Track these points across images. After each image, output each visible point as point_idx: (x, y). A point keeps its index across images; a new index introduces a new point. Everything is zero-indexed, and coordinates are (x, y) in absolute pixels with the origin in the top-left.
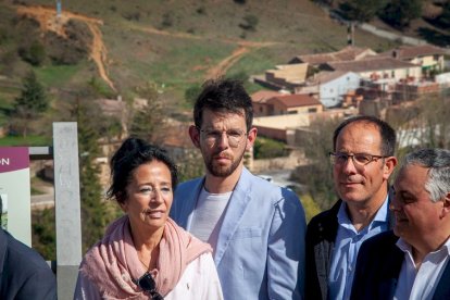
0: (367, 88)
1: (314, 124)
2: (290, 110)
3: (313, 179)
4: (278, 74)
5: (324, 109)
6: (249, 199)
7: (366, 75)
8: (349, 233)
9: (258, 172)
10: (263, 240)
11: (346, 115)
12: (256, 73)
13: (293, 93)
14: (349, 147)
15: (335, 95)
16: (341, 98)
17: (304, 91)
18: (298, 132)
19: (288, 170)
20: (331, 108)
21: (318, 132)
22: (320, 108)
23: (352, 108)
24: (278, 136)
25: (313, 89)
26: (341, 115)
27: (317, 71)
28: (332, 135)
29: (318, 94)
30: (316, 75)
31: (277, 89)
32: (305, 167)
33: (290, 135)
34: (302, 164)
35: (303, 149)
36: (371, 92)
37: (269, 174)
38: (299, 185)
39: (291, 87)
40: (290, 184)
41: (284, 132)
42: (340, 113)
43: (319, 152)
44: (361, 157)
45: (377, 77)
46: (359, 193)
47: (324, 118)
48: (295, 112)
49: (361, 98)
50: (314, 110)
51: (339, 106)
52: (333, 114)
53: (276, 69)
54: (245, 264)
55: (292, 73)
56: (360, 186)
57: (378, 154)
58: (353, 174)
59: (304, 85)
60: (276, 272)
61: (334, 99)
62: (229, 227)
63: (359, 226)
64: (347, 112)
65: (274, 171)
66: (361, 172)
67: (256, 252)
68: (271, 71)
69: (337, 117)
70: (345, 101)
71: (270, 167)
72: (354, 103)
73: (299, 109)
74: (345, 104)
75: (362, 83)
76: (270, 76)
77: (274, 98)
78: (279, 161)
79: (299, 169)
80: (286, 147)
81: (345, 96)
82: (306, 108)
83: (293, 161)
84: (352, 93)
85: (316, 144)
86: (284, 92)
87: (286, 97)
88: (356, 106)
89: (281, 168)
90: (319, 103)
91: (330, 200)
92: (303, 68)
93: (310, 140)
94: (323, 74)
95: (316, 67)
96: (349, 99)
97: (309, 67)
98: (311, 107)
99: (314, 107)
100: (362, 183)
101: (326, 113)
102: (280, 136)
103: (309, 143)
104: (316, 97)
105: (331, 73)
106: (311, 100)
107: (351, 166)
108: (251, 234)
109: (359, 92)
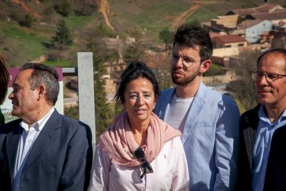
0: (276, 31)
1: (241, 54)
2: (226, 45)
3: (240, 89)
4: (219, 22)
5: (249, 44)
6: (204, 102)
7: (276, 22)
8: (266, 124)
9: (208, 84)
10: (213, 129)
11: (263, 48)
12: (205, 21)
13: (228, 34)
14: (264, 68)
15: (255, 35)
16: (260, 37)
17: (235, 32)
18: (231, 59)
19: (224, 84)
20: (253, 43)
21: (244, 59)
22: (245, 44)
23: (267, 44)
25: (241, 31)
26: (259, 48)
27: (244, 20)
29: (244, 34)
30: (243, 22)
31: (218, 31)
32: (236, 81)
33: (226, 61)
34: (234, 79)
35: (234, 70)
36: (279, 33)
37: (213, 86)
38: (231, 93)
39: (227, 30)
40: (226, 92)
41: (222, 59)
42: (259, 47)
43: (245, 72)
44: (271, 76)
45: (283, 24)
46: (269, 98)
47: (248, 50)
48: (230, 46)
49: (272, 37)
50: (242, 45)
51: (258, 42)
52: (254, 47)
53: (218, 18)
54: (201, 144)
55: (228, 21)
56: (270, 94)
57: (283, 74)
58: (265, 86)
59: (235, 29)
60: (221, 149)
61: (255, 38)
62: (191, 120)
63: (272, 120)
64: (263, 46)
65: (214, 84)
67: (208, 137)
68: (215, 20)
69: (256, 50)
70: (262, 39)
71: (213, 81)
72: (268, 40)
73: (232, 44)
74: (262, 41)
75: (273, 27)
76: (214, 23)
77: (216, 37)
78: (219, 77)
79: (232, 83)
80: (224, 68)
81: (262, 36)
82: (237, 44)
83: (228, 78)
84: (267, 34)
85: (243, 67)
86: (223, 33)
87: (224, 36)
88: (269, 43)
89: (220, 82)
90: (245, 41)
91: (252, 102)
92: (235, 18)
93: (239, 64)
94: (248, 22)
95: (243, 17)
96: (265, 38)
97: (239, 17)
98: (240, 43)
99: (242, 43)
100: (272, 92)
101: (249, 47)
102: (220, 62)
103: (238, 66)
104: (243, 36)
105: (253, 21)
106: (240, 38)
107: (264, 81)
108: (206, 125)
109: (271, 33)
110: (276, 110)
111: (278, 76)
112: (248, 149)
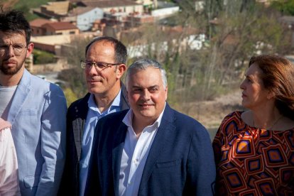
0: (108, 19)
1: (73, 42)
2: (57, 32)
3: (73, 78)
4: (49, 8)
5: (80, 32)
6: (29, 90)
7: (107, 10)
8: (95, 113)
9: (36, 73)
11: (94, 36)
12: (35, 7)
13: (59, 21)
14: (93, 58)
15: (87, 23)
16: (91, 25)
17: (67, 20)
18: (63, 47)
19: (55, 72)
20: (85, 31)
21: (76, 47)
22: (77, 31)
23: (98, 32)
24: (50, 49)
25: (72, 19)
26: (91, 36)
27: (75, 7)
28: (85, 49)
29: (76, 22)
30: (74, 9)
31: (48, 18)
32: (67, 70)
33: (57, 49)
34: (66, 68)
35: (66, 58)
36: (110, 21)
37: (44, 74)
38: (63, 82)
39: (58, 17)
40: (57, 81)
41: (53, 47)
42: (90, 35)
43: (77, 60)
44: (100, 65)
45: (114, 12)
47: (80, 38)
48: (61, 34)
49: (104, 25)
50: (73, 33)
51: (90, 30)
52: (86, 35)
53: (48, 4)
54: (26, 133)
55: (58, 8)
56: (99, 84)
58: (95, 75)
59: (66, 16)
60: (46, 138)
61: (86, 25)
62: (15, 109)
63: (102, 109)
64: (95, 34)
65: (47, 72)
66: (100, 74)
67: (34, 126)
68: (45, 6)
69: (88, 38)
70: (93, 27)
71: (44, 70)
72: (100, 28)
73: (63, 32)
74: (94, 29)
75: (105, 15)
76: (44, 9)
77: (47, 24)
78: (50, 66)
79: (64, 71)
80: (55, 56)
81: (94, 24)
82: (68, 31)
83: (59, 66)
84: (98, 22)
85: (75, 55)
86: (53, 20)
87: (55, 23)
88: (101, 30)
89: (52, 70)
90: (77, 28)
91: (84, 92)
92: (66, 4)
93: (71, 52)
94: (79, 9)
95: (74, 4)
96: (96, 26)
97: (70, 4)
98: (72, 30)
99: (73, 30)
100: (101, 81)
101: (81, 35)
102: (51, 50)
103: (70, 55)
104: (74, 24)
105: (84, 9)
106: (71, 26)
107: (94, 70)
108: (30, 113)
109: (103, 21)
110: (106, 100)
111: (108, 65)
112: (76, 138)
